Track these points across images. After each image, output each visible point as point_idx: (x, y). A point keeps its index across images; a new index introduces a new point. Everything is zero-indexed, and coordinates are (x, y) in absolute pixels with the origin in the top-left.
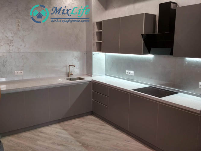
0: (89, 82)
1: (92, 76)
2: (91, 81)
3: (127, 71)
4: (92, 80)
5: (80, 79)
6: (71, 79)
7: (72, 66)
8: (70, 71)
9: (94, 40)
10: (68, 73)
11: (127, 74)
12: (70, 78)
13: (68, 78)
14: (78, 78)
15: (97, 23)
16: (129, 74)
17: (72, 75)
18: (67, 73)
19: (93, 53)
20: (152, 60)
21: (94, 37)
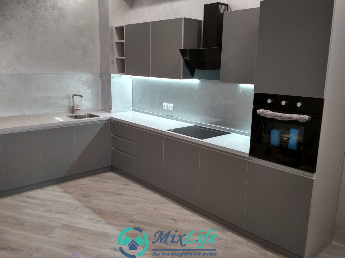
0: (106, 120)
1: (110, 112)
2: (108, 120)
3: (164, 104)
4: (111, 117)
5: (91, 116)
6: (76, 117)
8: (75, 105)
9: (113, 55)
10: (72, 108)
11: (164, 108)
12: (75, 114)
13: (72, 115)
14: (87, 115)
15: (117, 28)
16: (167, 108)
17: (78, 110)
18: (70, 107)
19: (112, 75)
21: (113, 51)
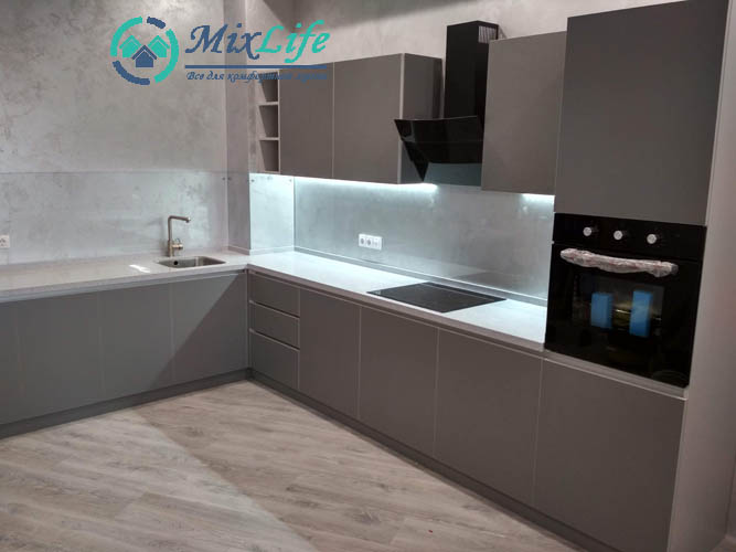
2: (243, 270)
3: (362, 236)
4: (248, 265)
5: (207, 261)
6: (176, 263)
7: (180, 221)
8: (173, 238)
9: (254, 133)
10: (166, 244)
11: (360, 244)
13: (167, 259)
14: (199, 260)
16: (367, 246)
17: (180, 248)
18: (162, 242)
19: (252, 176)
20: (433, 201)
21: (253, 123)
